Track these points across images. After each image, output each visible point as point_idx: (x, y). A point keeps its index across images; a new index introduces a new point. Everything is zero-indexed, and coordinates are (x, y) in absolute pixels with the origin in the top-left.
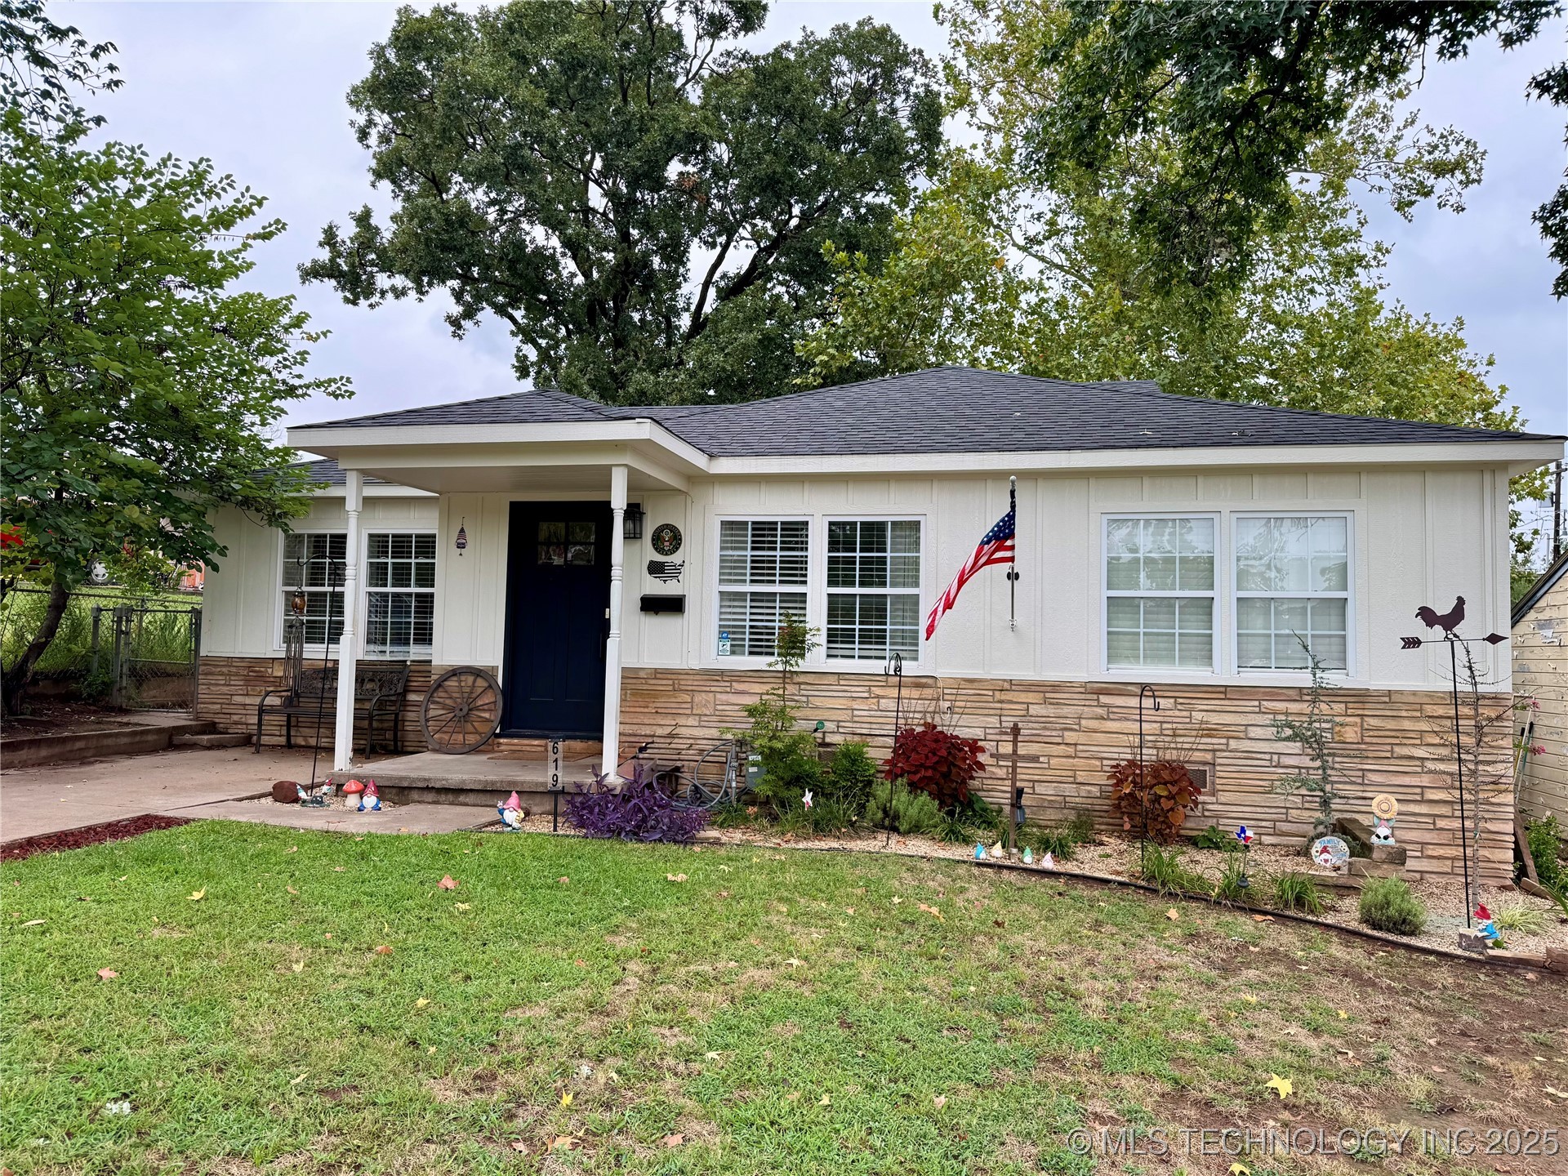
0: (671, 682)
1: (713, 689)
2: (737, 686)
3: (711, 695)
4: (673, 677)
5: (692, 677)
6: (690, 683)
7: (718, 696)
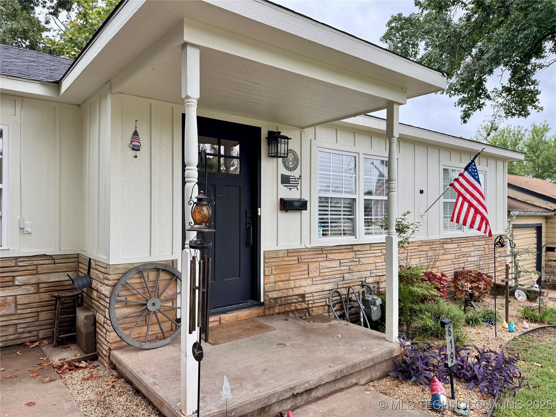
0: (296, 258)
1: (319, 259)
2: (330, 256)
3: (318, 263)
4: (297, 254)
5: (307, 253)
6: (306, 257)
7: (321, 264)
